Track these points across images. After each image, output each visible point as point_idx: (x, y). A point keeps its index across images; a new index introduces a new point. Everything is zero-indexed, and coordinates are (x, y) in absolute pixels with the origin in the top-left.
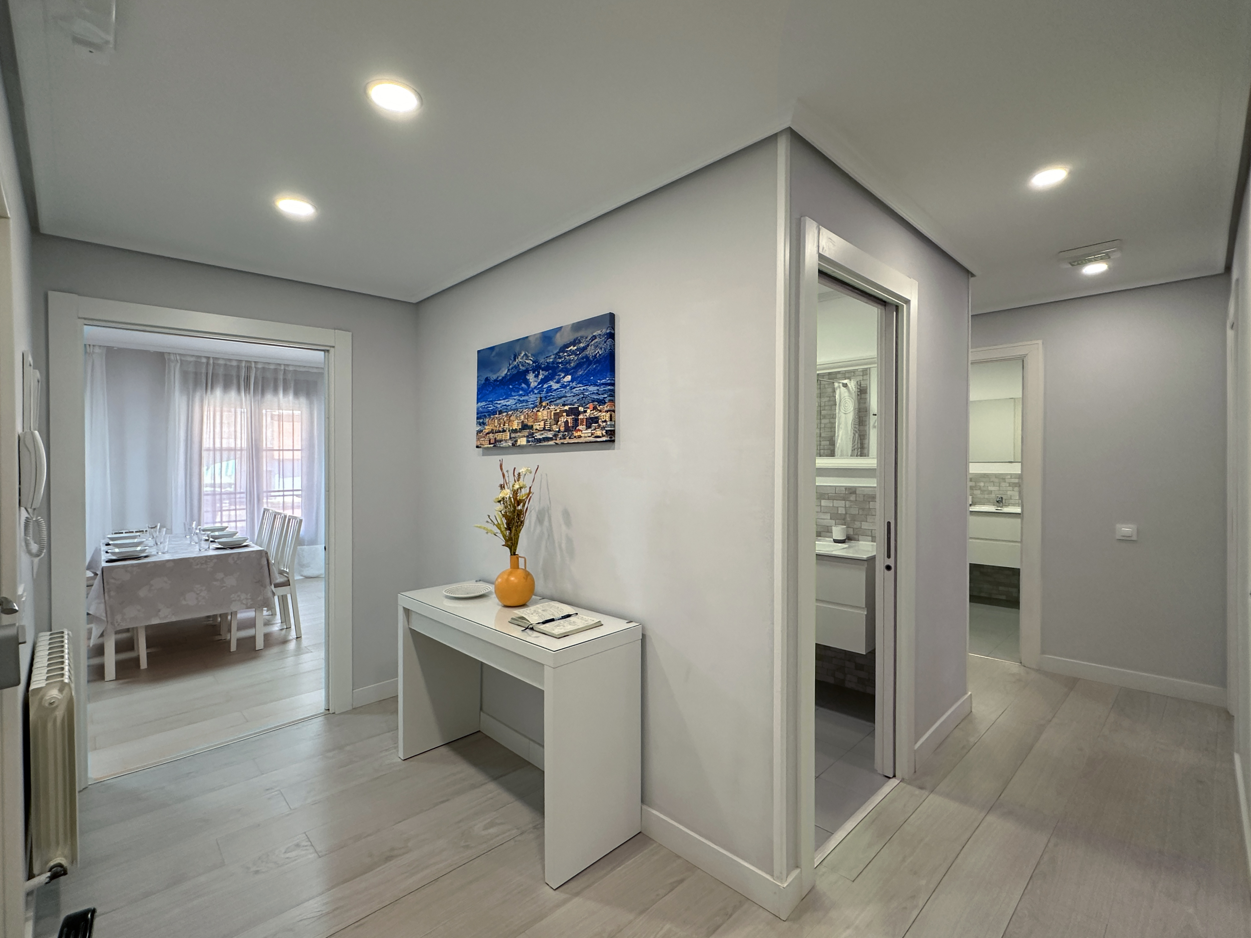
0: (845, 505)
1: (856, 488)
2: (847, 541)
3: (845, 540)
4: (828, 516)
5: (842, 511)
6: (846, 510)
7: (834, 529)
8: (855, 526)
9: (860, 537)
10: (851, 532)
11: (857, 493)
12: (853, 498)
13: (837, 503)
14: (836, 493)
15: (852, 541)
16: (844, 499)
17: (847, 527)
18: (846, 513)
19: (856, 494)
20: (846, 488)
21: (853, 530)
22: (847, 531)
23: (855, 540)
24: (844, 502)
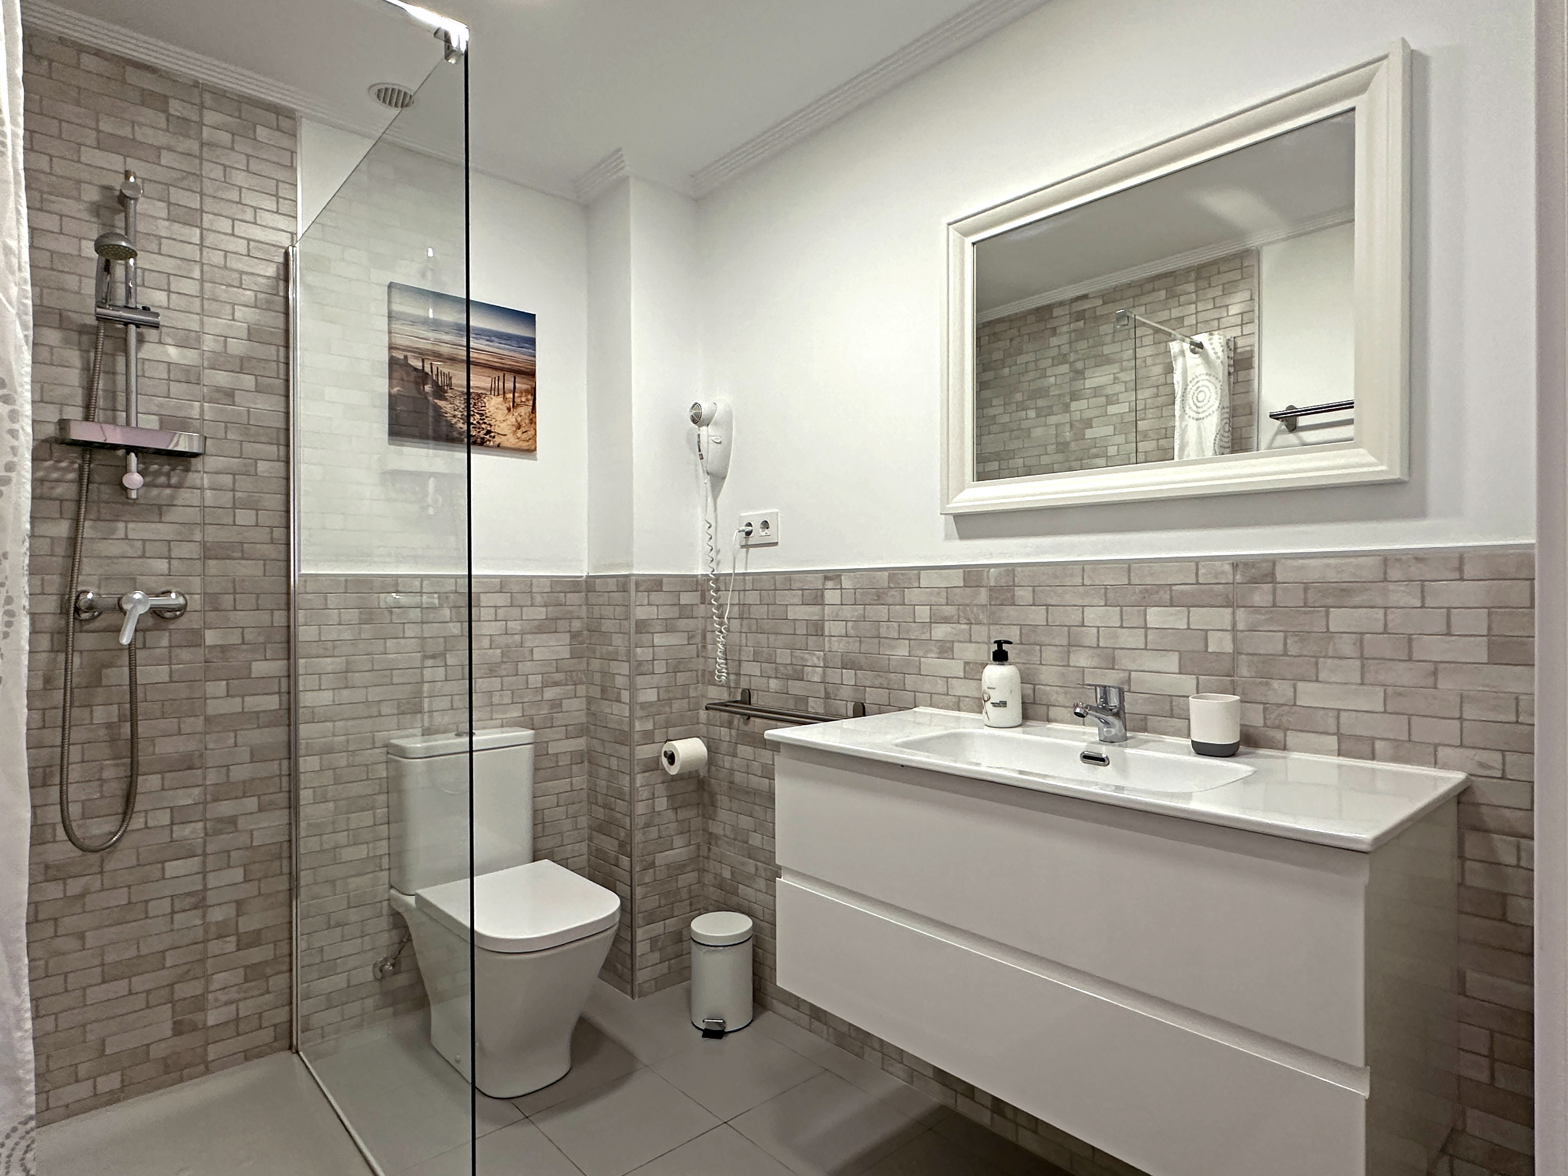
0: (1234, 624)
1: (1273, 561)
2: (1242, 748)
3: (1236, 746)
4: (1172, 662)
5: (1219, 643)
6: (1234, 640)
7: (1195, 704)
8: (1272, 699)
9: (1292, 738)
10: (1256, 718)
11: (1279, 578)
12: (1261, 596)
13: (1201, 617)
14: (1197, 583)
15: (1262, 751)
16: (1230, 603)
17: (1242, 701)
18: (1237, 652)
19: (1273, 581)
20: (1237, 564)
21: (1265, 710)
22: (1243, 715)
23: (1271, 745)
24: (1230, 610)
